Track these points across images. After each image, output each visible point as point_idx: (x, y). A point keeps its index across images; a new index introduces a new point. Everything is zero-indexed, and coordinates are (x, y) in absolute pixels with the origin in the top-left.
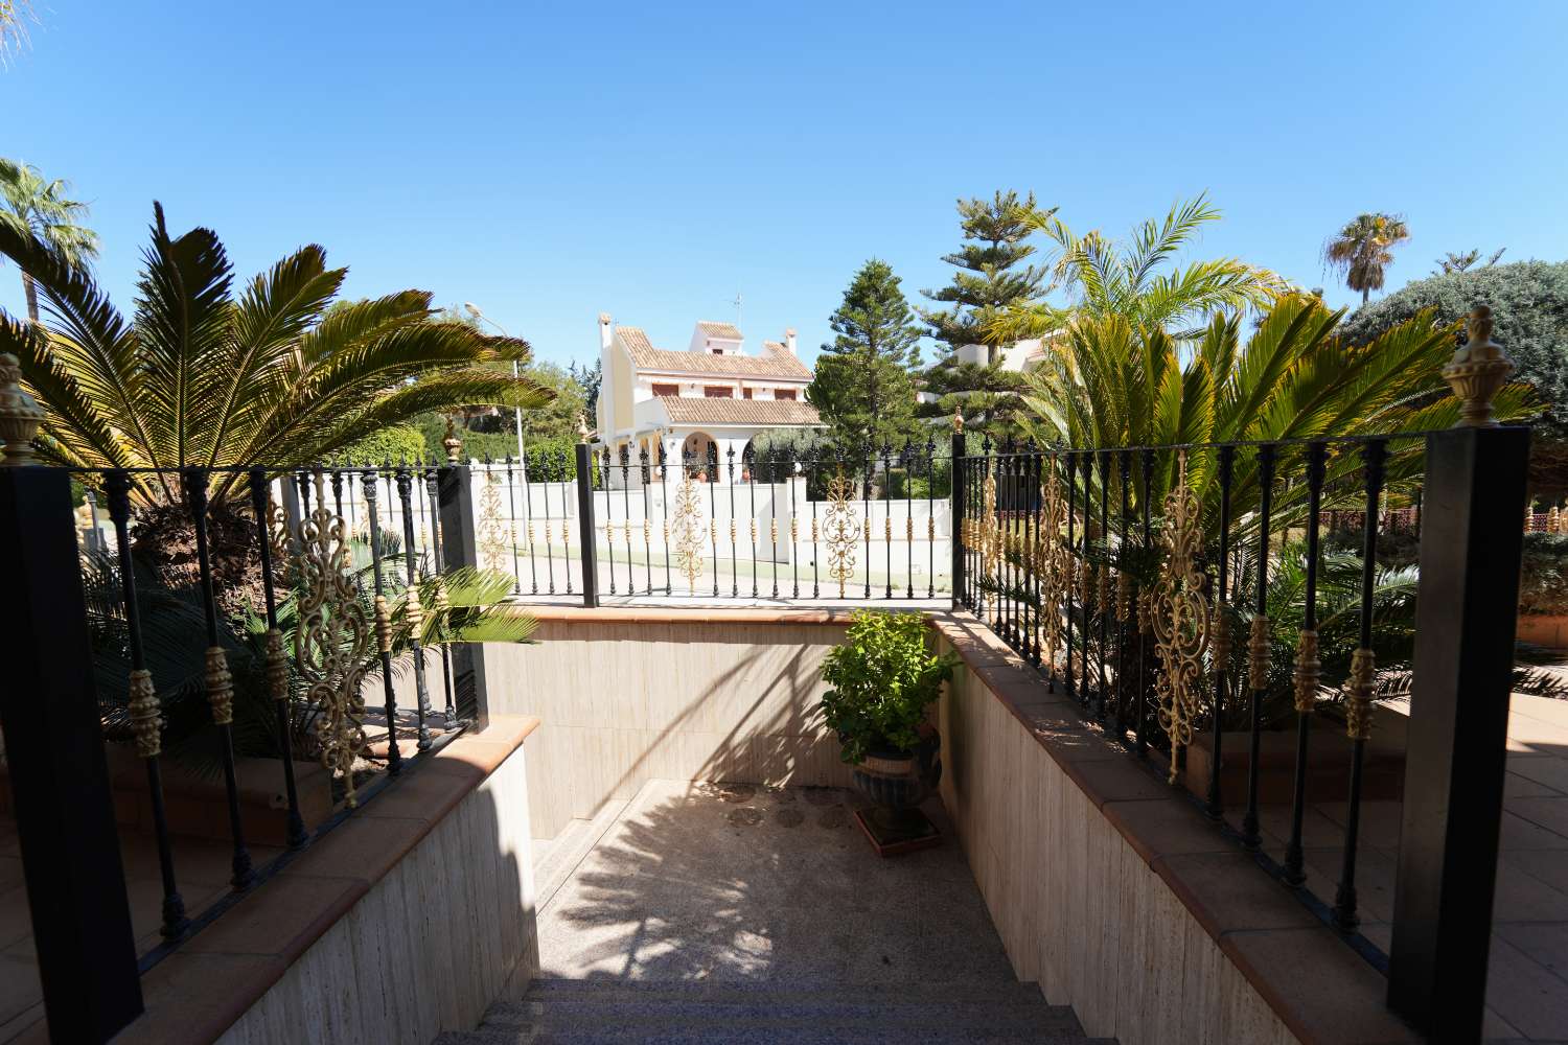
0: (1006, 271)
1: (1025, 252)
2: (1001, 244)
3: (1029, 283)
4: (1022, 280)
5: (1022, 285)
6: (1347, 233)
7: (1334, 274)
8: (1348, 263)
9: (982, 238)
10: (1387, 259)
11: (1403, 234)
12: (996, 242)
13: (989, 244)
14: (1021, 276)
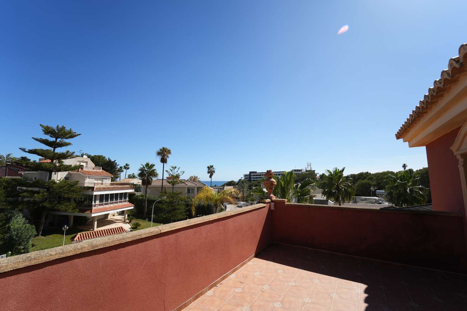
1: (68, 144)
12: (57, 139)
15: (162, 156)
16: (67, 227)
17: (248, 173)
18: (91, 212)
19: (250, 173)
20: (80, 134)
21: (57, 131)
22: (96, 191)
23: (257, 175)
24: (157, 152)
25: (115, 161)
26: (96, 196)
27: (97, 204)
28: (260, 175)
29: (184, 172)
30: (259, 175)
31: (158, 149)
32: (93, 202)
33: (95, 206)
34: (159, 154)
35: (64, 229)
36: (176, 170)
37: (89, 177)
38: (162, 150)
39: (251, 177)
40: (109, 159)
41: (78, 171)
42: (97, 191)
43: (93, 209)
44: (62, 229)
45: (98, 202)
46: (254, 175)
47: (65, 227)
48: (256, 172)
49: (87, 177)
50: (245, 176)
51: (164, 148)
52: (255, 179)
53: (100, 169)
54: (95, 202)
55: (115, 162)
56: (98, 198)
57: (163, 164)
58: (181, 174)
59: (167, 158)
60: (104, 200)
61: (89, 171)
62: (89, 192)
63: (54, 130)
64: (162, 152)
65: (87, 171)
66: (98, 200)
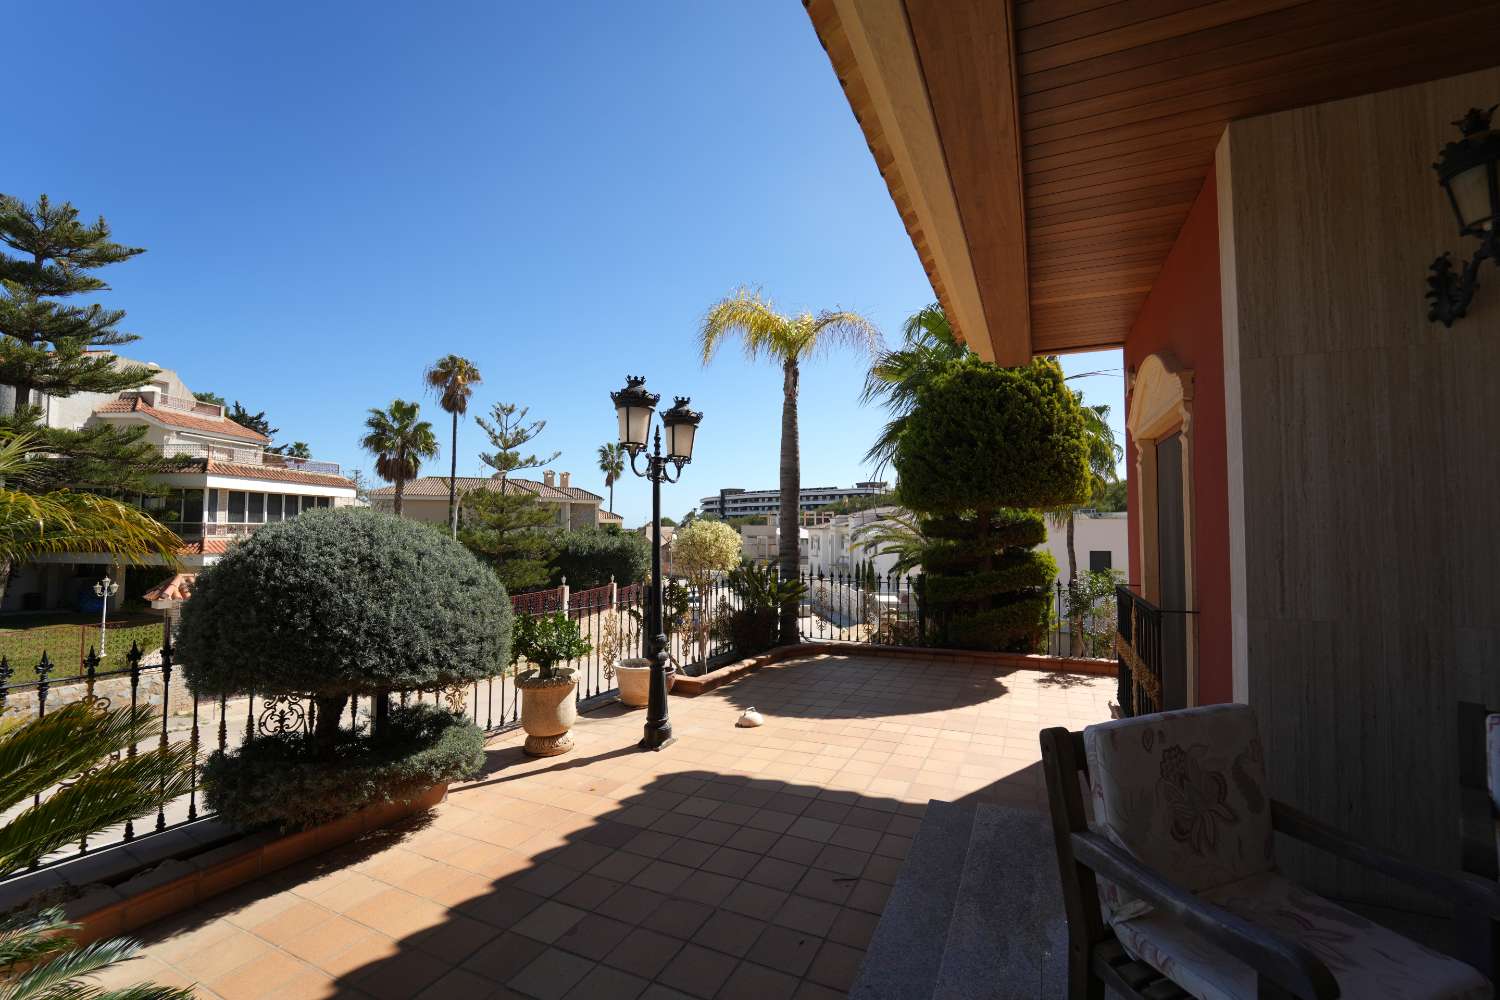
0: (56, 299)
1: (90, 285)
2: (48, 263)
3: (93, 324)
4: (82, 317)
5: (83, 324)
6: (443, 365)
7: (433, 395)
8: (444, 389)
9: (13, 244)
10: (468, 392)
11: (478, 378)
12: (40, 258)
13: (29, 258)
14: (80, 312)
15: (447, 388)
16: (112, 583)
17: (718, 494)
18: (201, 548)
19: (723, 492)
20: (140, 251)
21: (40, 225)
22: (213, 474)
23: (745, 500)
24: (428, 371)
25: (261, 415)
26: (214, 492)
27: (220, 527)
28: (757, 500)
29: (543, 424)
30: (751, 500)
31: (432, 362)
32: (206, 514)
33: (213, 530)
34: (436, 378)
35: (103, 589)
36: (513, 418)
37: (178, 433)
38: (447, 364)
39: (726, 506)
40: (237, 407)
41: (134, 410)
42: (218, 475)
43: (206, 540)
44: (94, 592)
45: (222, 517)
46: (735, 501)
47: (107, 585)
48: (741, 491)
49: (172, 431)
50: (707, 503)
51: (453, 359)
52: (739, 513)
53: (220, 415)
54: (213, 517)
55: (263, 419)
56: (223, 500)
57: (451, 416)
58: (532, 433)
59: (466, 397)
60: (247, 513)
61: (177, 415)
62: (186, 479)
63: (29, 218)
64: (448, 373)
65: (170, 415)
66: (224, 510)
